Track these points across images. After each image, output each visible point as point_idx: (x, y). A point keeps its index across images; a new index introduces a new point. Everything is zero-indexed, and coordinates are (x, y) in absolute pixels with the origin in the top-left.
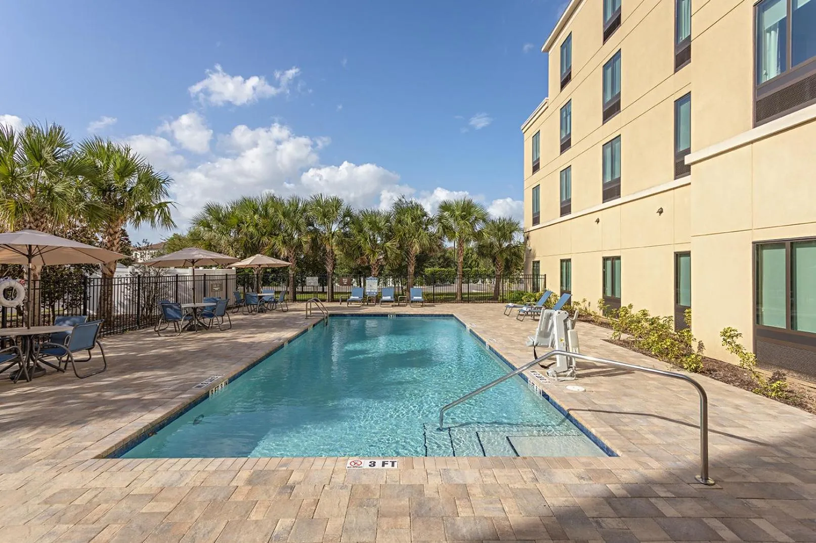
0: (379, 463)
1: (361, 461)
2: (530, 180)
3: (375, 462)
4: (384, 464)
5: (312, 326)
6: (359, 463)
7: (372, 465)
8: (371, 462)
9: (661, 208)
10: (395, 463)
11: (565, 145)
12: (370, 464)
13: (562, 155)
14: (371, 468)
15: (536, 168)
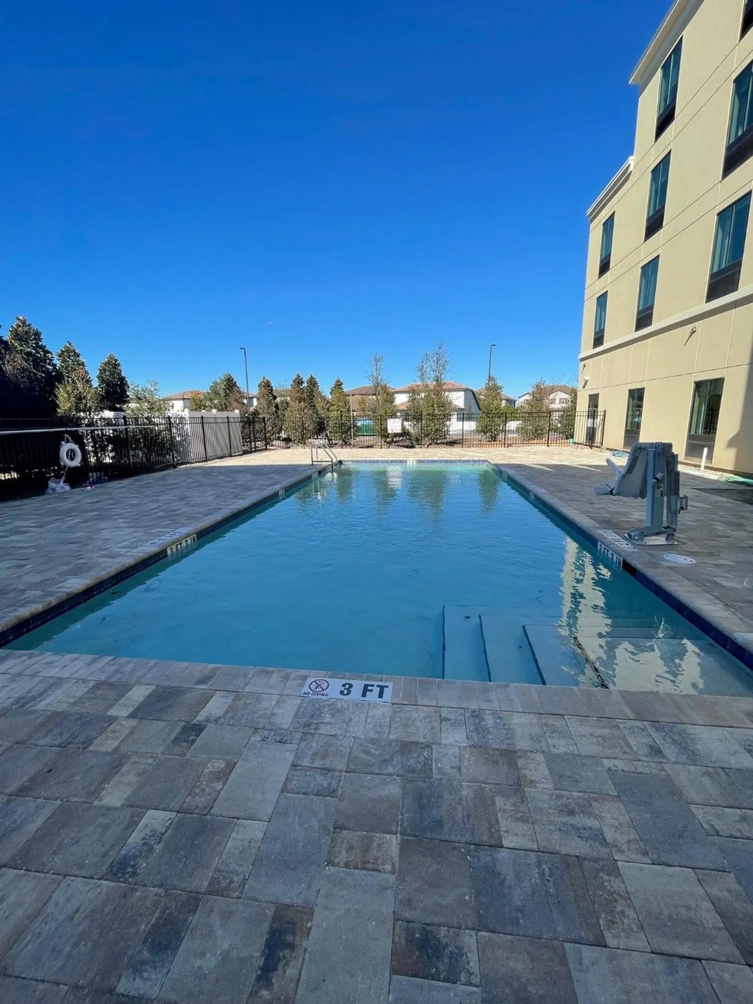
0: (358, 686)
1: (329, 680)
2: (594, 285)
3: (351, 686)
4: (366, 690)
5: (317, 473)
6: (324, 686)
7: (346, 692)
8: (344, 685)
10: (385, 689)
11: (654, 225)
12: (343, 689)
13: (647, 241)
14: (343, 697)
15: (604, 267)
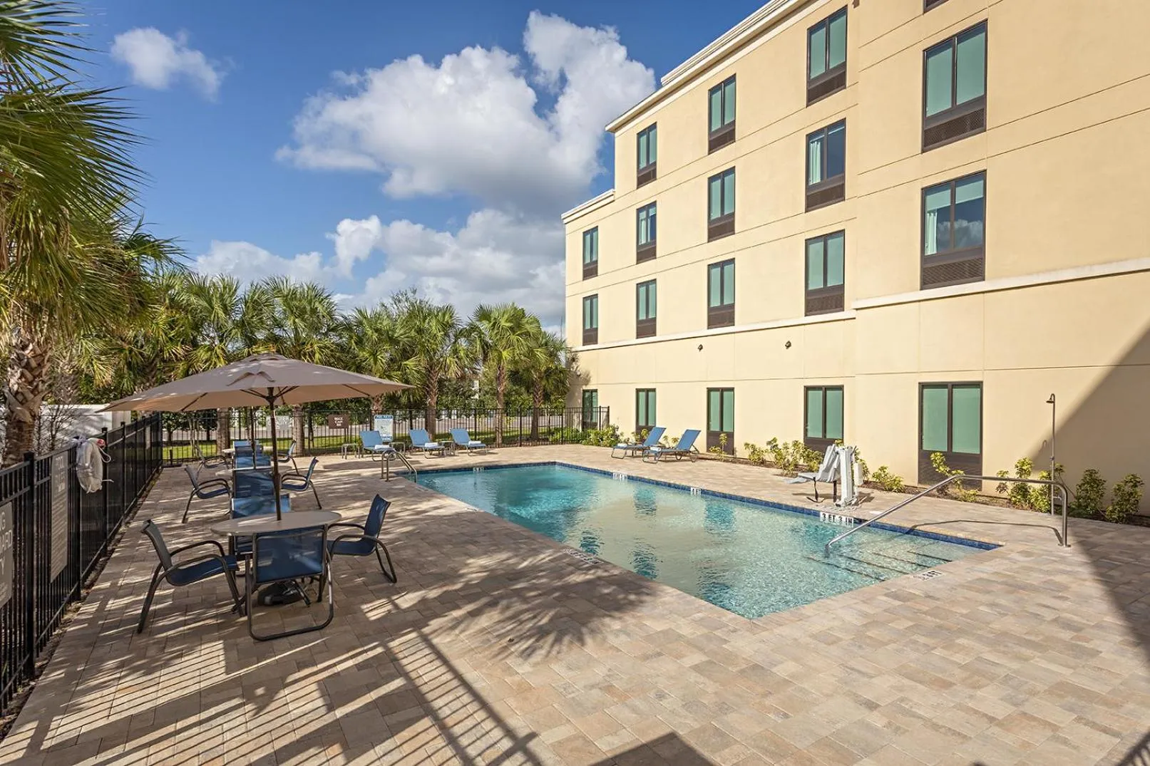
2: (577, 286)
9: (789, 342)
11: (646, 254)
13: (641, 264)
15: (590, 272)
